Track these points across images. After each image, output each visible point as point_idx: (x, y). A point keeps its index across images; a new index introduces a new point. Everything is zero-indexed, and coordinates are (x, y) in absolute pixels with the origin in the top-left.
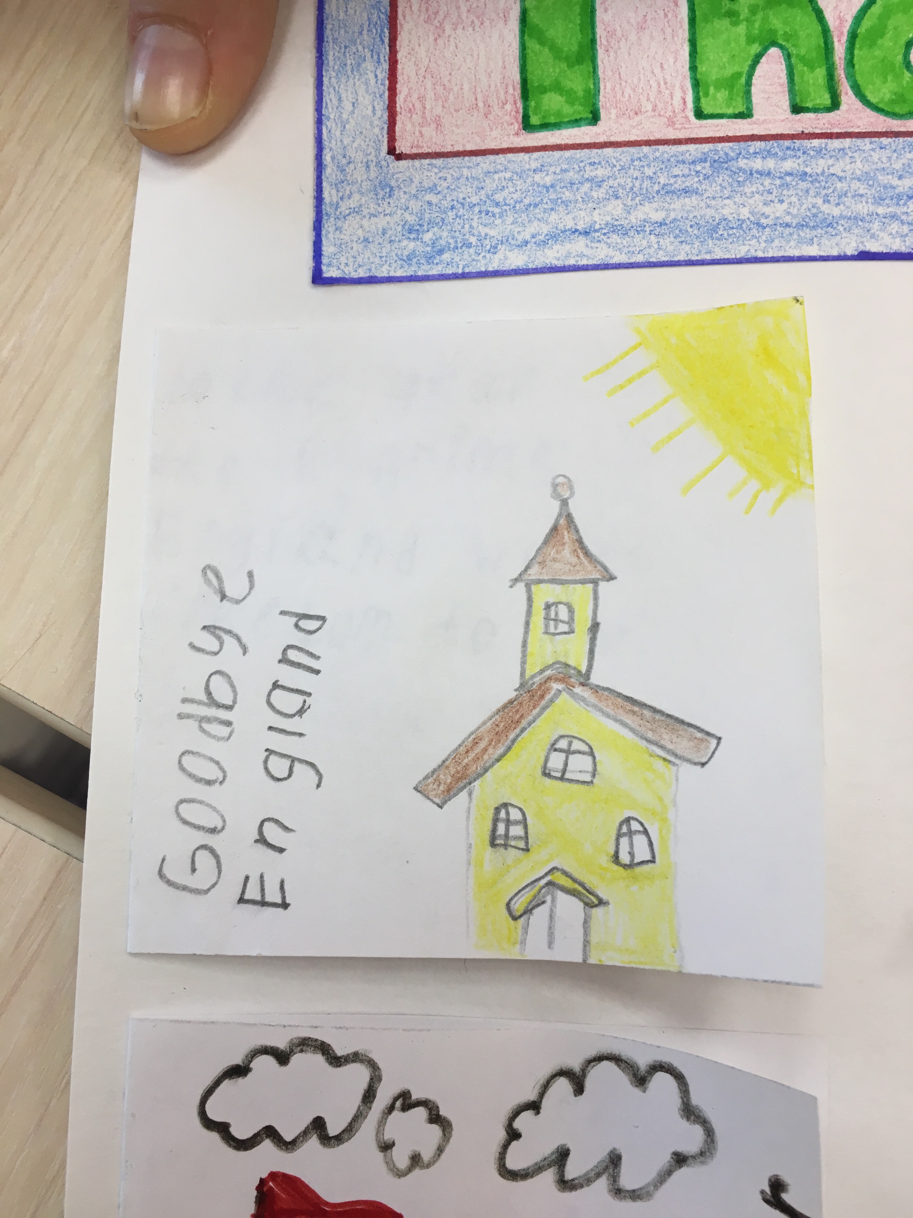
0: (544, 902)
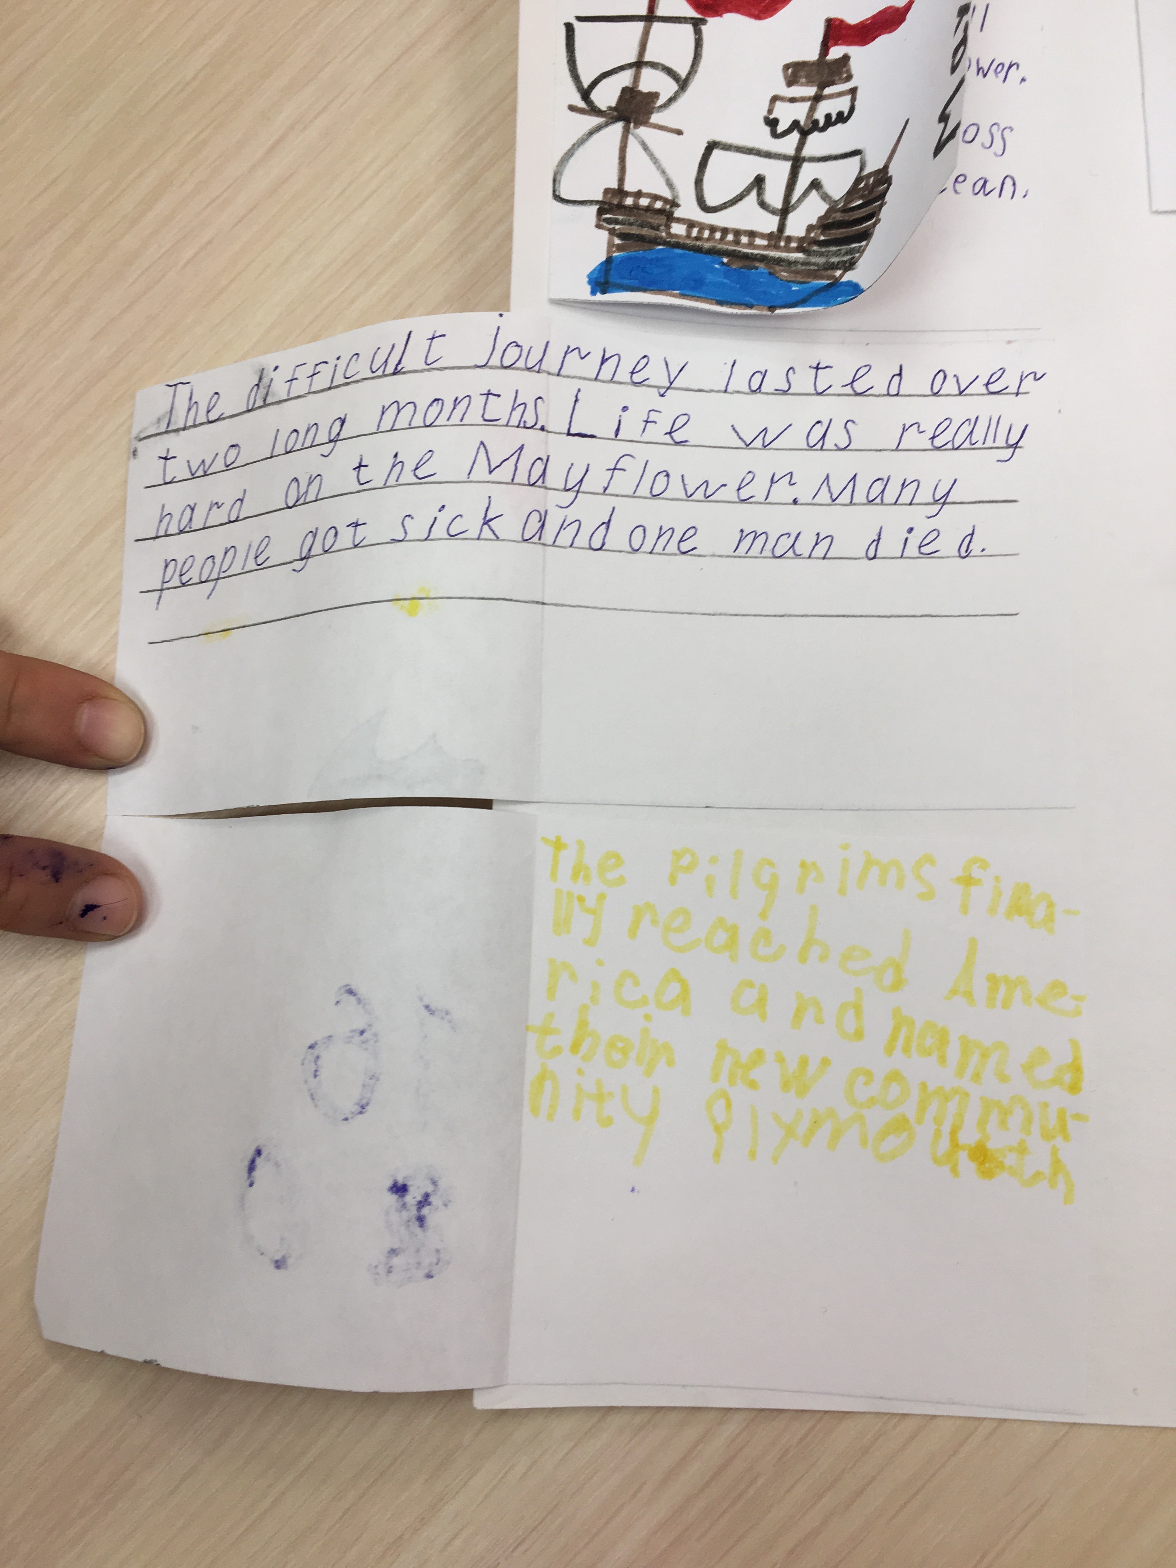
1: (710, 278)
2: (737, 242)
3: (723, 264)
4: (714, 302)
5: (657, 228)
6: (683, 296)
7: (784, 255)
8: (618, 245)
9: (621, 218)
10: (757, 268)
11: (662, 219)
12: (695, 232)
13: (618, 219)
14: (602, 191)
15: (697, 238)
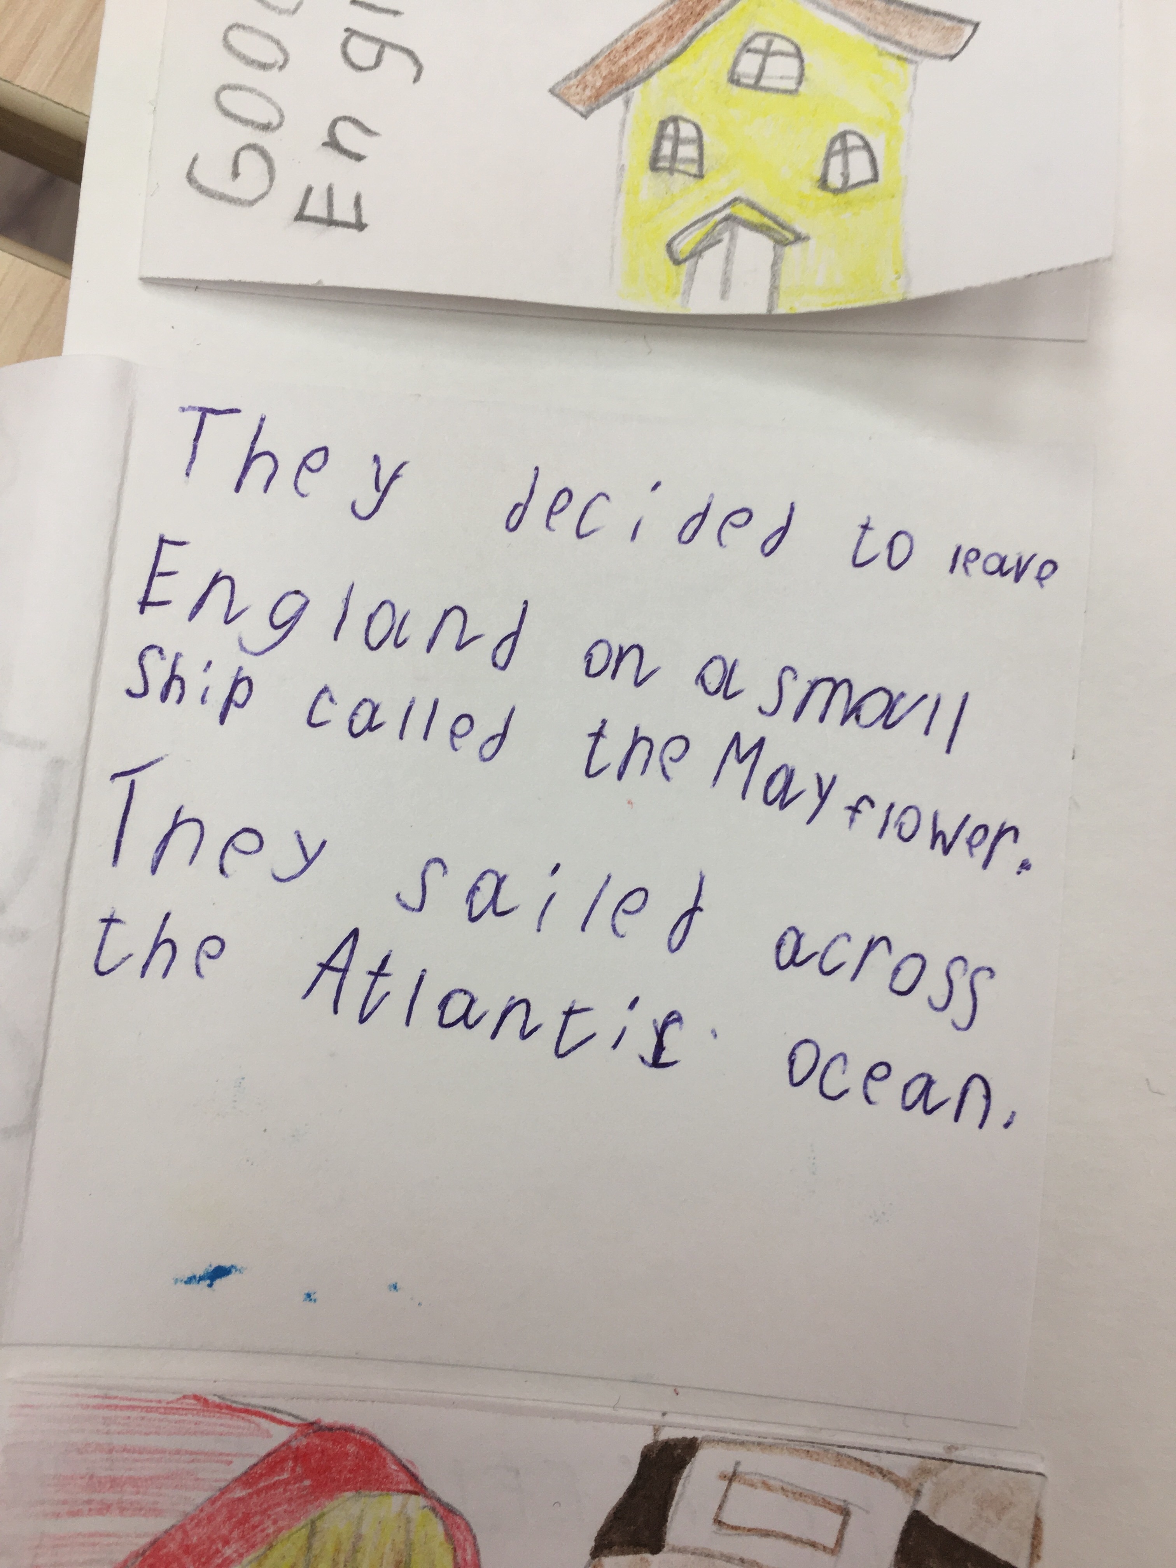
0: (720, 241)
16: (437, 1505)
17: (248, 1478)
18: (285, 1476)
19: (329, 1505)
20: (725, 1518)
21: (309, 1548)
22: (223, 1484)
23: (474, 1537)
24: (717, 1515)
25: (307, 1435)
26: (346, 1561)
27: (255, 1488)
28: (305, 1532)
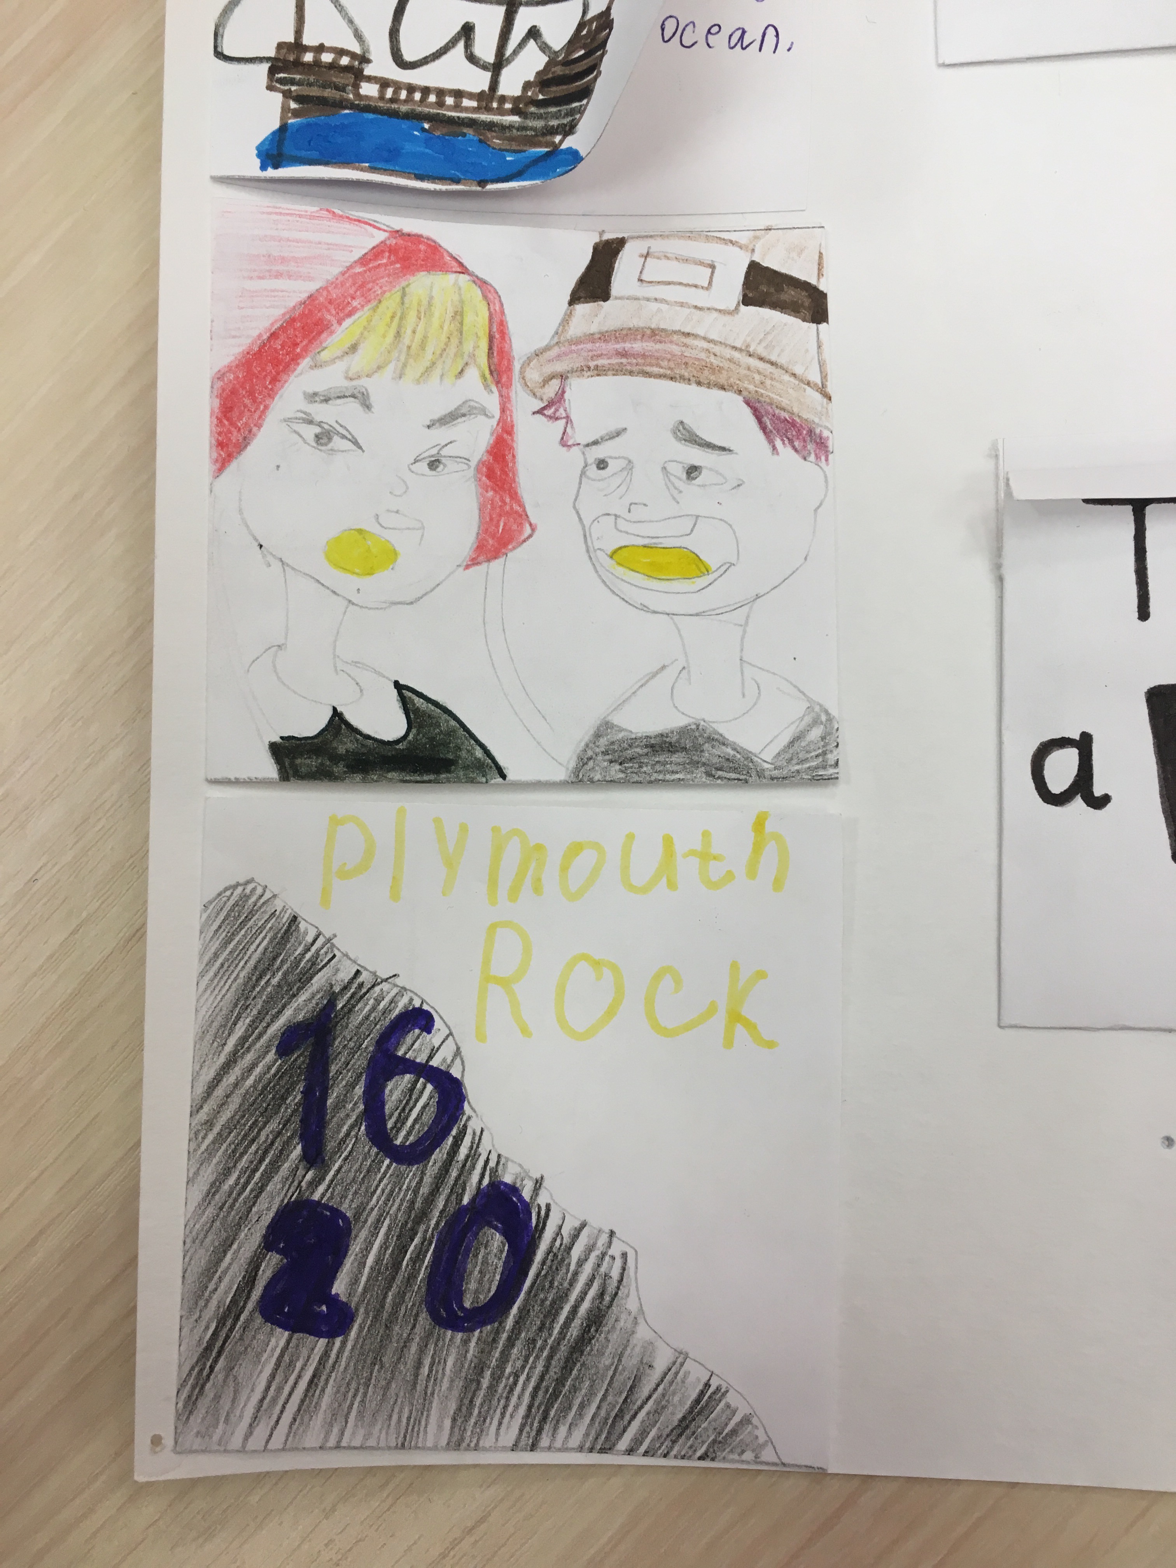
1: (408, 147)
2: (440, 104)
3: (423, 130)
4: (413, 176)
5: (343, 89)
6: (373, 169)
7: (496, 118)
8: (295, 110)
9: (298, 77)
10: (464, 135)
11: (351, 78)
12: (389, 92)
13: (294, 79)
14: (276, 45)
15: (392, 100)
16: (476, 279)
17: (363, 261)
18: (385, 261)
19: (412, 279)
20: (644, 277)
21: (403, 303)
22: (348, 264)
23: (500, 297)
24: (640, 276)
25: (395, 238)
26: (425, 311)
27: (367, 267)
28: (399, 294)
